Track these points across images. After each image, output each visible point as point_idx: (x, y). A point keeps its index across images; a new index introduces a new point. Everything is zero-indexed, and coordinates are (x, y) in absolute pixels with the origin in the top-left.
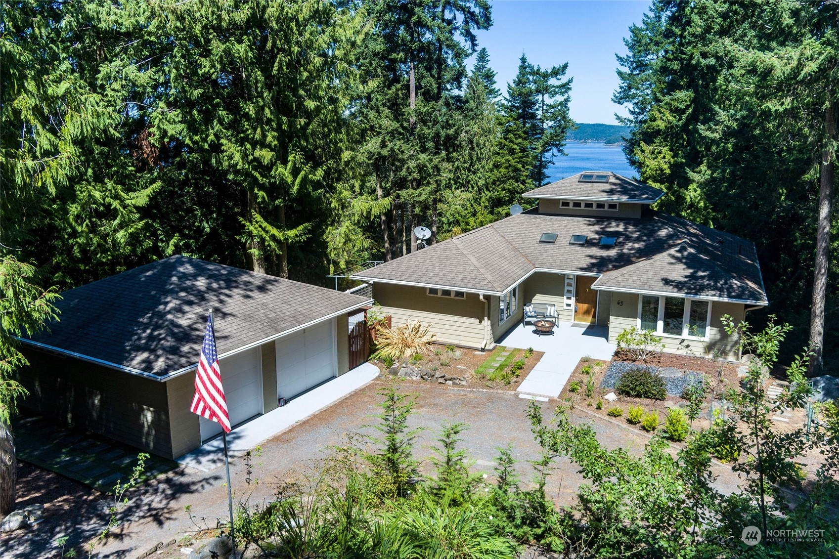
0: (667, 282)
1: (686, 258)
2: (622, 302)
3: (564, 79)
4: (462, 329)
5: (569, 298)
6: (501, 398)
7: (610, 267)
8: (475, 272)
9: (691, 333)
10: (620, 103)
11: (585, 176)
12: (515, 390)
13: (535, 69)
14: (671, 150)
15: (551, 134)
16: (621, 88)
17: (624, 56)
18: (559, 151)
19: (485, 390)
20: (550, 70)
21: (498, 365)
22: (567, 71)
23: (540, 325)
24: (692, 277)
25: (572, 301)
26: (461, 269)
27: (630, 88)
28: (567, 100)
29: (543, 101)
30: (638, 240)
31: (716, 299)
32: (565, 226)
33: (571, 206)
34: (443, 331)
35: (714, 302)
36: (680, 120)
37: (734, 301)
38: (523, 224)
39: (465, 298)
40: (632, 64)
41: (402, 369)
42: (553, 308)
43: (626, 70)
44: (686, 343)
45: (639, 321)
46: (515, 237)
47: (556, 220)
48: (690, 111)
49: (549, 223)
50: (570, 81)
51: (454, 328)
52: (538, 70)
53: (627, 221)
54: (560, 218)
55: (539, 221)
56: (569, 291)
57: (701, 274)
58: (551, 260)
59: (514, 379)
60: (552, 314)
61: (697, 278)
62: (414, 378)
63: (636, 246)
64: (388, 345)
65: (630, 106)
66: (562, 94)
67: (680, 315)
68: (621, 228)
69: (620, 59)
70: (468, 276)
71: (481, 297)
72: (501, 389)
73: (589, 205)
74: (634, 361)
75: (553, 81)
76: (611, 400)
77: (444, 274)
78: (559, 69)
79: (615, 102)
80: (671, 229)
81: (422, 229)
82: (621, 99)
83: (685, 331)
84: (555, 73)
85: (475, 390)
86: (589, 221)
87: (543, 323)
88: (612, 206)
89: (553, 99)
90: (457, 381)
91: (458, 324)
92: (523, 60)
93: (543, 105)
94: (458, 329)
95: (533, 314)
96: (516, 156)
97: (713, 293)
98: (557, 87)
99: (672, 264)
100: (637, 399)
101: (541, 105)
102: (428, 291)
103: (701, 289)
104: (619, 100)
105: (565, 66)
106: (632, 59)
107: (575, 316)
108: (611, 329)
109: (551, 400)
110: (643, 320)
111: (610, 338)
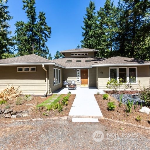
2: (102, 72)
5: (78, 78)
6: (57, 125)
12: (67, 115)
19: (42, 119)
21: (53, 101)
25: (80, 79)
33: (74, 55)
39: (36, 71)
42: (74, 81)
49: (68, 59)
55: (65, 59)
59: (65, 107)
67: (125, 74)
71: (43, 66)
72: (56, 116)
73: (79, 54)
85: (33, 120)
87: (72, 85)
88: (86, 54)
90: (20, 115)
107: (81, 84)
108: (99, 84)
109: (101, 120)
110: (111, 78)
111: (99, 88)
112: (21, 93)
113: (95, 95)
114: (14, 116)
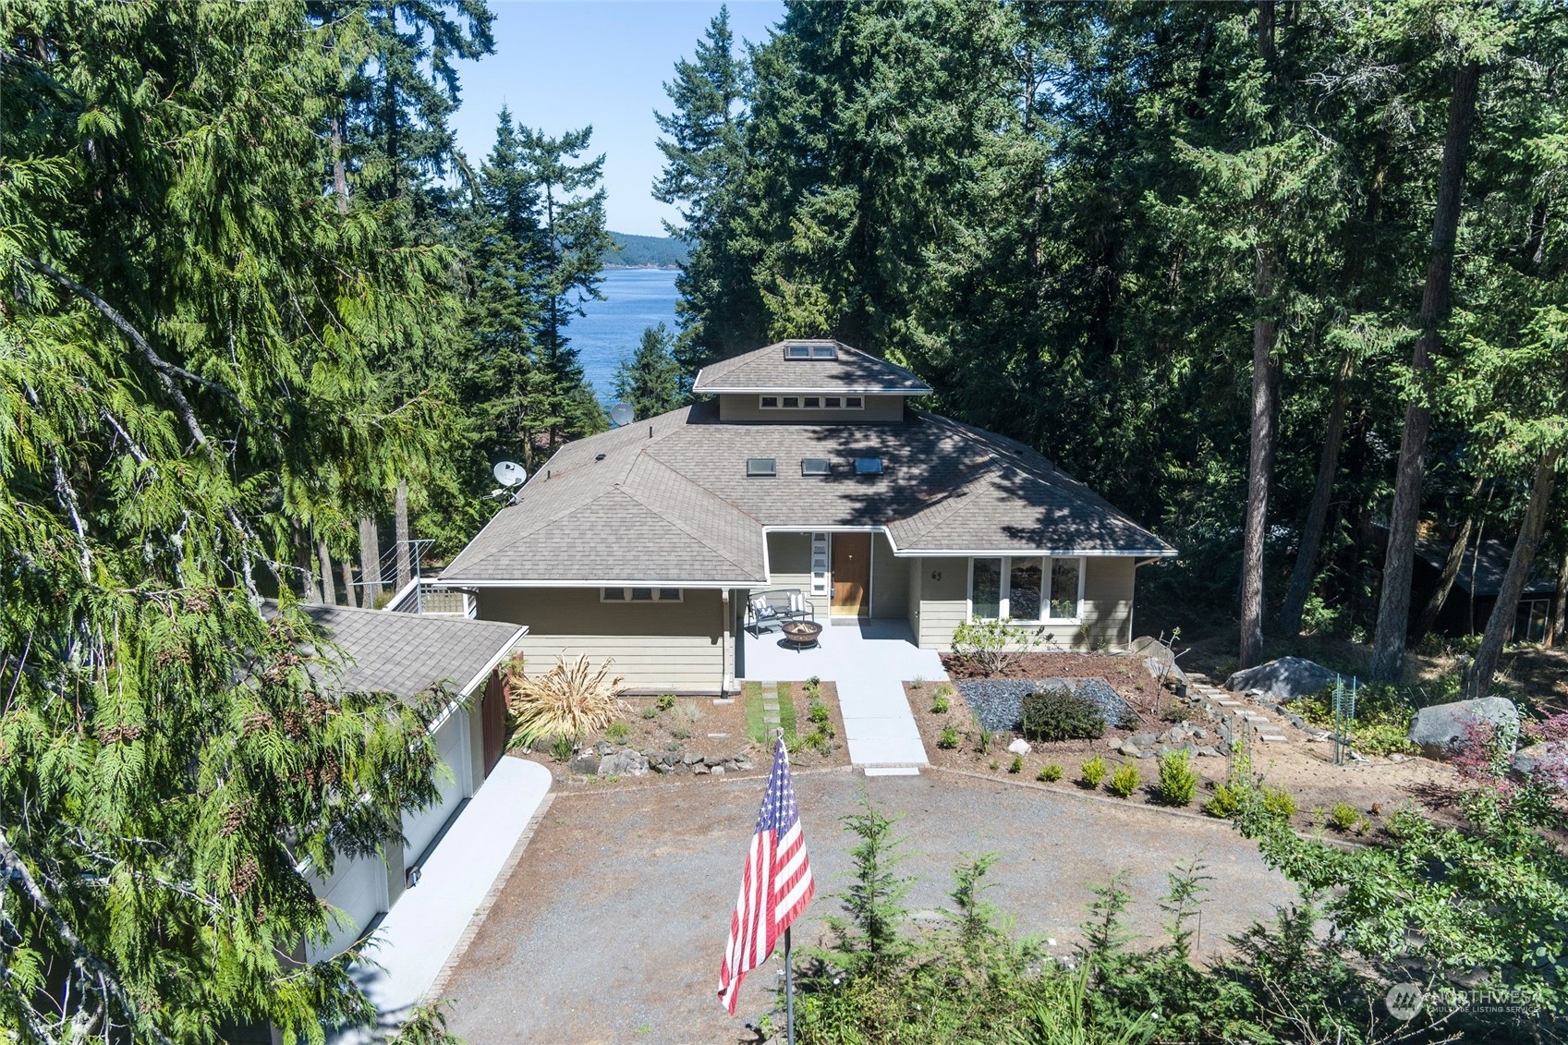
0: (1012, 532)
1: (1021, 487)
2: (939, 575)
3: (586, 157)
4: (679, 660)
5: (819, 575)
6: (838, 783)
7: (890, 513)
8: (696, 547)
9: (1054, 614)
10: (664, 200)
11: (794, 350)
12: (850, 763)
13: (535, 136)
14: (825, 289)
15: (579, 259)
16: (667, 172)
17: (667, 115)
18: (591, 291)
20: (559, 140)
21: (778, 720)
22: (590, 141)
23: (795, 631)
24: (1047, 520)
25: (826, 580)
26: (665, 543)
27: (681, 173)
28: (600, 197)
29: (549, 197)
30: (912, 461)
31: (1098, 553)
32: (781, 443)
33: (780, 406)
34: (637, 669)
35: (1089, 559)
36: (839, 238)
37: (1126, 554)
38: (700, 443)
39: (681, 600)
40: (682, 131)
41: (605, 758)
42: (799, 595)
43: (672, 140)
44: (1046, 632)
45: (970, 602)
46: (697, 469)
47: (757, 431)
48: (856, 222)
49: (748, 439)
50: (601, 161)
51: (662, 660)
52: (540, 139)
53: (882, 427)
54: (762, 427)
55: (727, 435)
56: (820, 564)
57: (1058, 514)
58: (785, 510)
59: (831, 742)
60: (801, 608)
61: (1056, 522)
62: (637, 773)
63: (916, 471)
64: (539, 713)
65: (686, 206)
66: (588, 183)
68: (874, 442)
69: (661, 119)
70: (686, 556)
71: (725, 595)
72: (823, 765)
73: (812, 401)
74: (987, 675)
75: (565, 160)
76: (1022, 752)
77: (636, 558)
78: (577, 138)
79: (658, 198)
80: (956, 438)
81: (508, 467)
82: (668, 192)
83: (1045, 613)
84: (571, 144)
86: (814, 432)
87: (801, 627)
88: (854, 401)
89: (573, 193)
90: (733, 765)
91: (670, 651)
92: (505, 118)
93: (551, 203)
94: (671, 660)
95: (770, 612)
96: (509, 302)
97: (1091, 543)
98: (577, 171)
99: (1003, 500)
100: (1060, 744)
101: (547, 204)
102: (602, 595)
103: (1069, 541)
104: (664, 196)
105: (587, 133)
106: (682, 122)
107: (832, 605)
108: (922, 624)
109: (924, 771)
110: (975, 602)
111: (921, 640)
112: (620, 687)
113: (905, 684)
114: (718, 770)
